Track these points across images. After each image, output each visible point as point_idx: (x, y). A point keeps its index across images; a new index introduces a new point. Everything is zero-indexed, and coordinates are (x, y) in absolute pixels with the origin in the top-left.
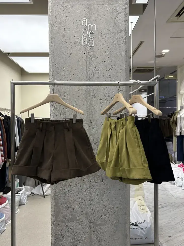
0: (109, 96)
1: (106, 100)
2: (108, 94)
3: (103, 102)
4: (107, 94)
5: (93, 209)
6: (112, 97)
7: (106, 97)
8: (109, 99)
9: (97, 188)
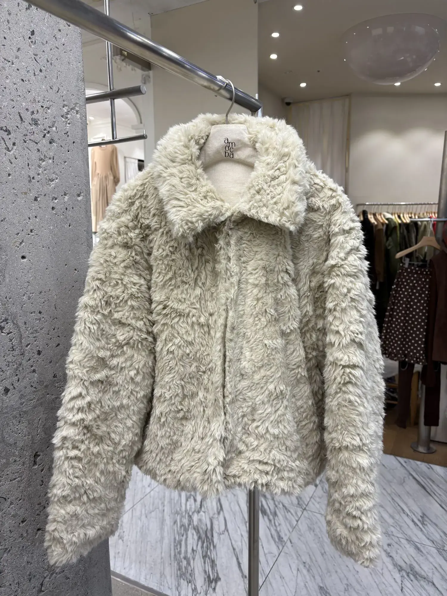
0: (36, 122)
1: (27, 138)
2: (33, 113)
3: (14, 144)
4: (27, 109)
5: (14, 581)
6: (45, 130)
7: (26, 123)
8: (38, 137)
9: (20, 498)
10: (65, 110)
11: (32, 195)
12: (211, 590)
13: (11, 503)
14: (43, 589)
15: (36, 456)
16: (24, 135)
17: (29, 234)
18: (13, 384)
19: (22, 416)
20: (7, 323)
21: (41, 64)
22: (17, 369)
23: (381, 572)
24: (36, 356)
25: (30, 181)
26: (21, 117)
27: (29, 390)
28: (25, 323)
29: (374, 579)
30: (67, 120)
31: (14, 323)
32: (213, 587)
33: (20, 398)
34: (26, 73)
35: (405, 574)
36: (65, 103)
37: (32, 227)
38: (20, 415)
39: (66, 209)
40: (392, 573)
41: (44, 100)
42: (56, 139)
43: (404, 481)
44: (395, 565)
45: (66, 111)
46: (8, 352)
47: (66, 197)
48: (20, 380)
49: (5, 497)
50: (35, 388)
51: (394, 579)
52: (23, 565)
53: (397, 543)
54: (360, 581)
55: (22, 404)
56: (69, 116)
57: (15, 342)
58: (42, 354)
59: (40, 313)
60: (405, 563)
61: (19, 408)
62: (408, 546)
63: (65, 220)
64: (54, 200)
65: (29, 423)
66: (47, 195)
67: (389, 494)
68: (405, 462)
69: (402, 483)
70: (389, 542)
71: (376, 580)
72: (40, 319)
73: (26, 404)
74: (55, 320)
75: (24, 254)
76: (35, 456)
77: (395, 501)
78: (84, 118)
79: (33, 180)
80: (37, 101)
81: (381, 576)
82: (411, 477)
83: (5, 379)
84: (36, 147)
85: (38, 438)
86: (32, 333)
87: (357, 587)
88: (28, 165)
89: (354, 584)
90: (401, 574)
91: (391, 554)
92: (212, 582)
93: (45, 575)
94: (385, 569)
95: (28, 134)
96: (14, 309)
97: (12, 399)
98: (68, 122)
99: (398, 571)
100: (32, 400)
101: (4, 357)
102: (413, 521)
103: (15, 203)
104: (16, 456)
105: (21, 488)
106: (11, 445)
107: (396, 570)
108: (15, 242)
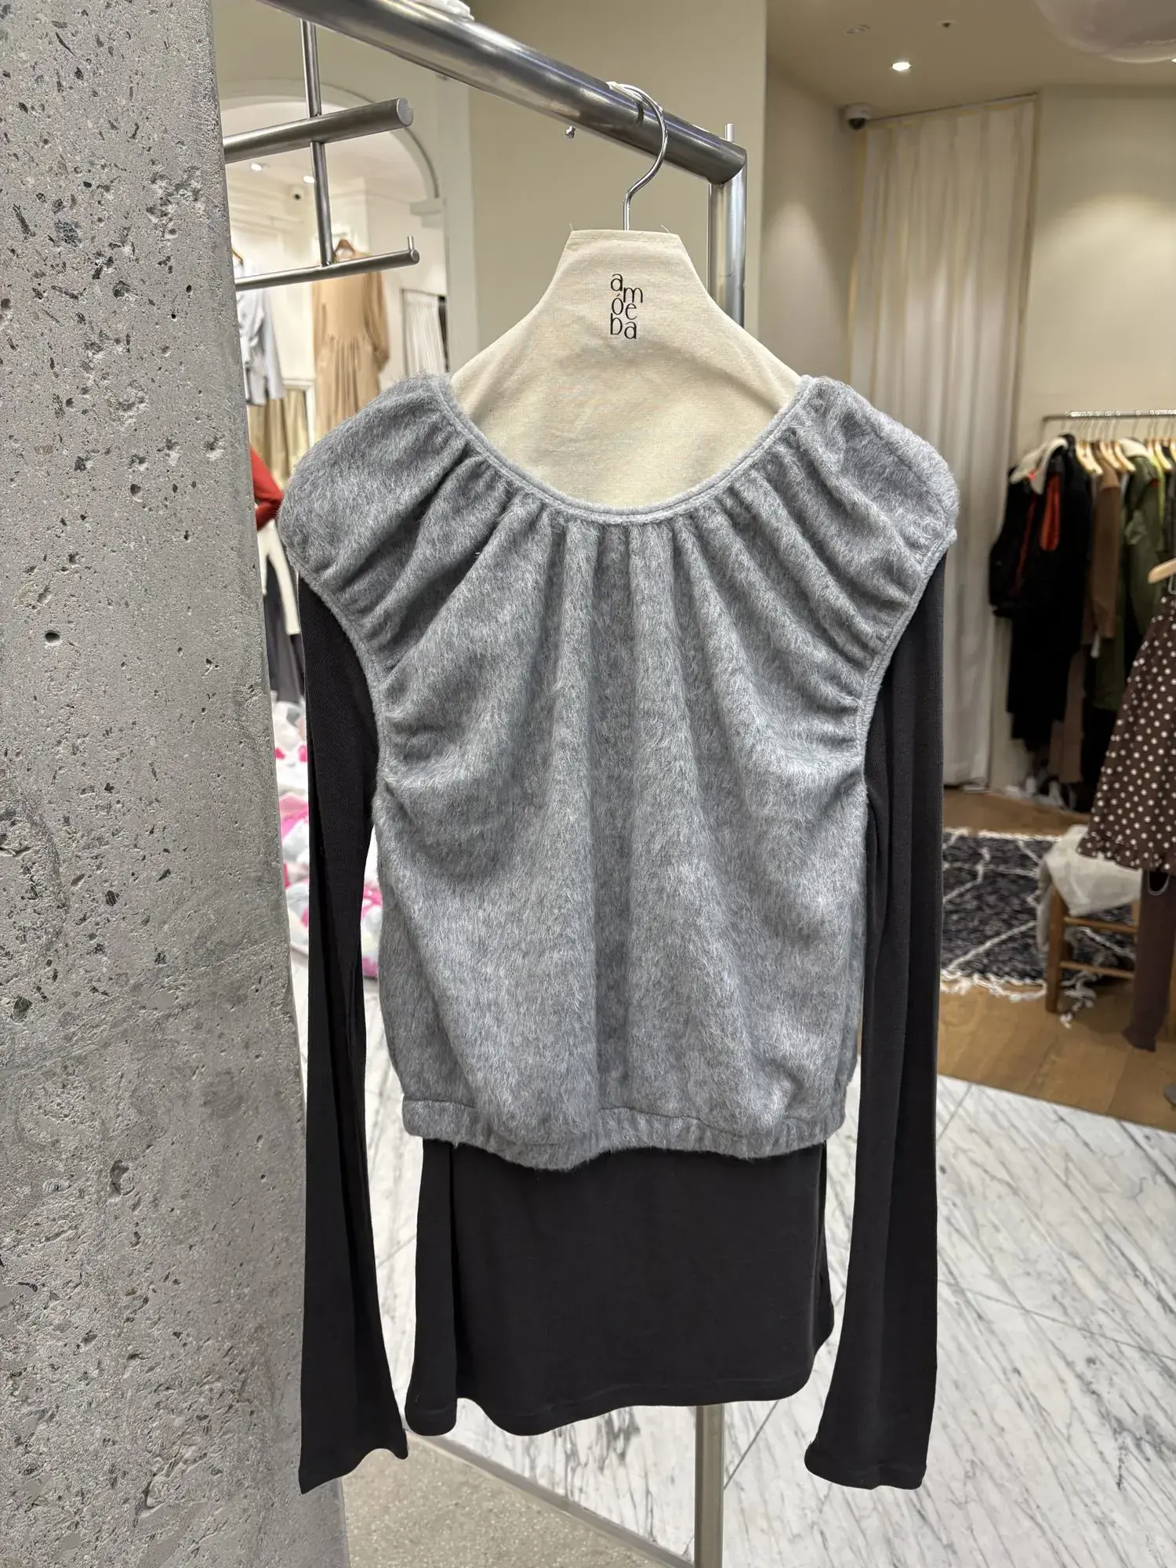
0: (68, 234)
1: (46, 283)
2: (59, 205)
4: (40, 196)
5: (68, 1488)
6: (99, 254)
7: (41, 237)
8: (78, 278)
9: (76, 1280)
10: (159, 189)
11: (68, 454)
12: (613, 1458)
13: (53, 1296)
14: (150, 1501)
15: (118, 1169)
16: (36, 275)
17: (64, 569)
18: (39, 989)
19: (70, 1070)
20: (13, 824)
21: (79, 53)
22: (49, 946)
23: (1065, 1431)
24: (103, 907)
25: (59, 413)
26: (22, 221)
27: (87, 999)
28: (67, 820)
29: (1045, 1452)
30: (165, 220)
31: (34, 824)
32: (619, 1451)
33: (63, 1023)
34: (31, 83)
35: (1130, 1442)
36: (159, 168)
37: (71, 549)
38: (66, 1067)
39: (175, 488)
40: (1097, 1438)
41: (92, 164)
42: (134, 282)
43: (1141, 1190)
44: (1105, 1416)
45: (160, 192)
46: (20, 904)
47: (174, 454)
48: (60, 976)
49: (32, 1281)
50: (105, 993)
51: (1101, 1453)
52: (91, 1449)
53: (1111, 1356)
54: (1007, 1454)
55: (68, 1038)
56: (171, 209)
57: (39, 874)
58: (120, 901)
59: (109, 788)
60: (1134, 1411)
61: (61, 1049)
62: (1142, 1367)
63: (173, 521)
64: (136, 465)
65: (92, 1089)
66: (115, 453)
67: (1099, 1225)
68: (1147, 1138)
69: (1135, 1194)
70: (1090, 1353)
71: (1051, 1455)
72: (109, 807)
73: (82, 1038)
74: (156, 805)
75: (52, 627)
76: (113, 1170)
77: (1113, 1242)
78: (217, 213)
79: (66, 409)
80: (69, 170)
81: (1066, 1445)
82: (1160, 1180)
83: (16, 976)
84: (73, 308)
85: (118, 1125)
86: (87, 847)
87: (1001, 1471)
88: (52, 366)
89: (993, 1461)
90: (1120, 1440)
91: (1094, 1387)
92: (616, 1437)
93: (155, 1470)
94: (1077, 1426)
95: (48, 270)
96: (30, 784)
97: (39, 1027)
98: (170, 226)
99: (1110, 1433)
100: (97, 1026)
101: (9, 916)
102: (1160, 1299)
103: (18, 480)
104: (60, 1175)
105: (78, 1256)
106: (42, 1148)
107: (1107, 1431)
108: (24, 594)
